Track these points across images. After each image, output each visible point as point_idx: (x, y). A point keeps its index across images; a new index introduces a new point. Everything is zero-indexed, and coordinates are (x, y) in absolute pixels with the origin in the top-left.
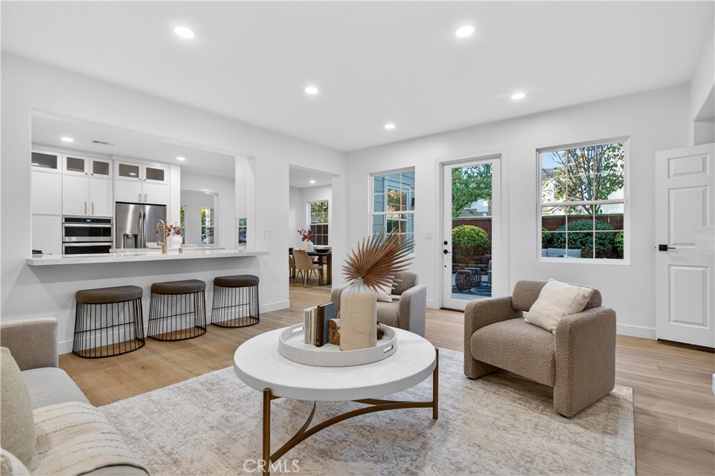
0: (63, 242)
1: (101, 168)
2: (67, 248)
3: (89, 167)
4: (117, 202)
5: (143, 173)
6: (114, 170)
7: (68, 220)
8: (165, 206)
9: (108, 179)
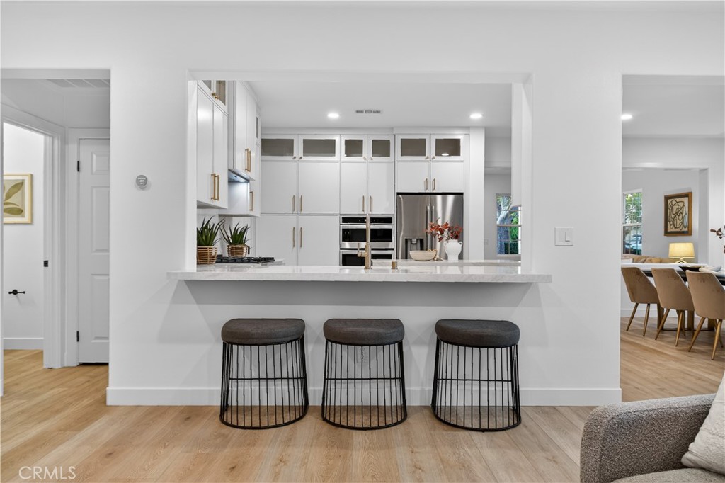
0: (341, 249)
1: (381, 148)
2: (344, 256)
3: (367, 148)
4: (398, 194)
5: (431, 148)
6: (396, 148)
7: (345, 220)
8: (462, 194)
9: (389, 162)
